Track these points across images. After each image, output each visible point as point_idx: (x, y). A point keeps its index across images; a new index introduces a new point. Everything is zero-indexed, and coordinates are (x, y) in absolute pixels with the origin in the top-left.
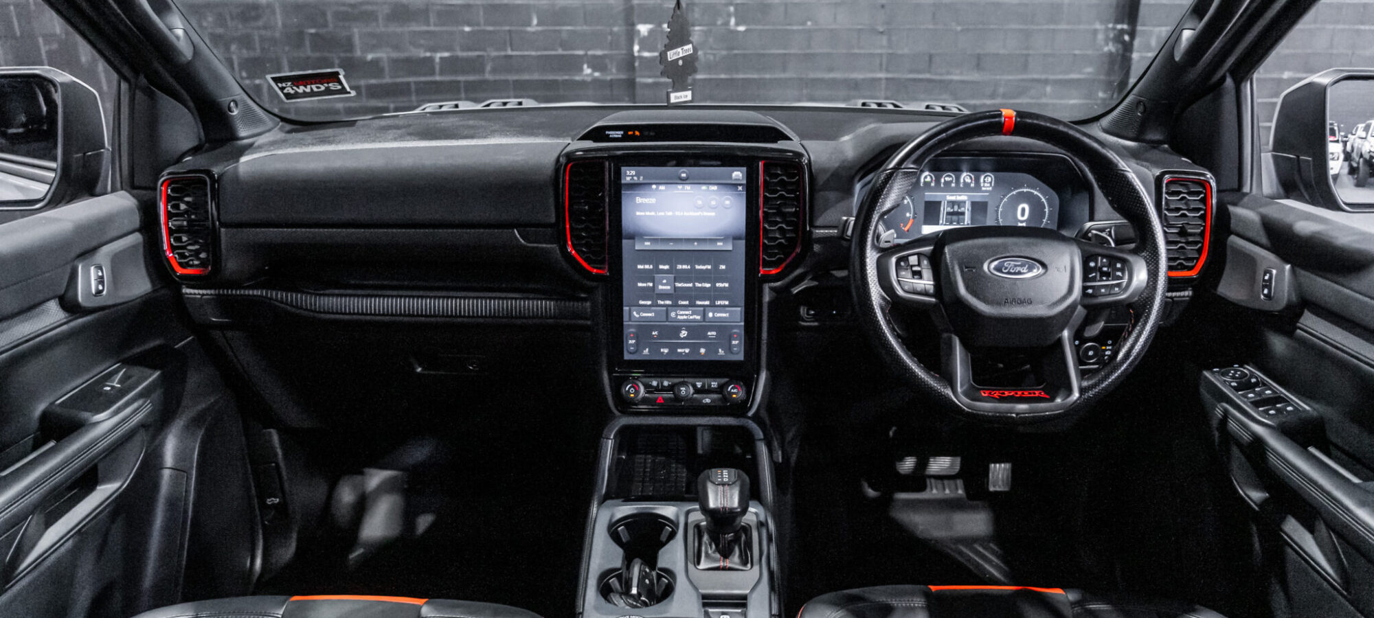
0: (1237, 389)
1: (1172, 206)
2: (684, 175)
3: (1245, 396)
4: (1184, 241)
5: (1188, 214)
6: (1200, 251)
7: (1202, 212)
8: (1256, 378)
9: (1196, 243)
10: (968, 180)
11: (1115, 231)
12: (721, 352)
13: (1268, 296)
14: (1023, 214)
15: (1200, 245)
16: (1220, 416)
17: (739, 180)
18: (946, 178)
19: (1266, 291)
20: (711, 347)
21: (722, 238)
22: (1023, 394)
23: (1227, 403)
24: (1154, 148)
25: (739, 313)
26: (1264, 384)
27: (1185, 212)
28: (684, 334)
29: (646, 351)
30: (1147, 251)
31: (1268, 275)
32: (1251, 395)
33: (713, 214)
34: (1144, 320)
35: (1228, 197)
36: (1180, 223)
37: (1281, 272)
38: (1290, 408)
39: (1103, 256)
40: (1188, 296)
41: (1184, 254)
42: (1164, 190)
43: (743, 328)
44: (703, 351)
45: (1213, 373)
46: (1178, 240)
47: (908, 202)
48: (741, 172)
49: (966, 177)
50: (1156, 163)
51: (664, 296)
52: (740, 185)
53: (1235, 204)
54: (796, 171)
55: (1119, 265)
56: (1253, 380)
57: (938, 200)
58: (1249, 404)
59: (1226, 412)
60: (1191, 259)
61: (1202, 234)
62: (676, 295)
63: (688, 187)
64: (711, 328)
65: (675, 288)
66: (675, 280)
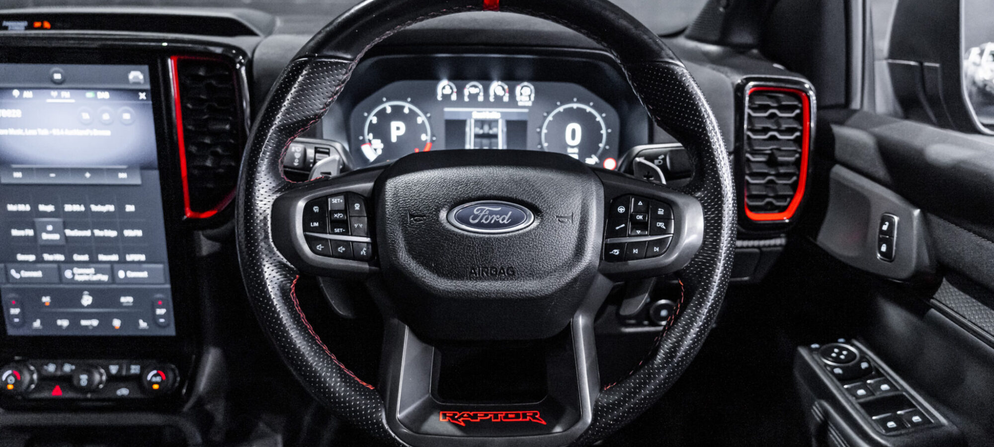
0: (842, 379)
1: (758, 126)
2: (57, 76)
3: (852, 392)
4: (773, 172)
5: (779, 137)
6: (794, 186)
7: (798, 134)
8: (868, 362)
9: (788, 176)
10: (500, 92)
11: (671, 159)
12: (143, 324)
13: (887, 255)
14: (573, 137)
15: (795, 178)
16: (818, 419)
17: (138, 83)
18: (472, 88)
19: (884, 248)
20: (128, 316)
21: (124, 167)
22: (506, 417)
23: (827, 401)
24: (742, 53)
25: (162, 273)
26: (879, 374)
27: (776, 133)
28: (87, 300)
29: (37, 324)
30: (706, 189)
31: (887, 223)
32: (861, 392)
33: (107, 133)
34: (698, 300)
35: (831, 114)
36: (768, 149)
37: (907, 219)
38: (916, 419)
39: (639, 197)
40: (780, 245)
41: (774, 190)
42: (747, 104)
43: (170, 293)
44: (117, 323)
45: (811, 351)
46: (766, 171)
47: (423, 122)
48: (142, 72)
49: (497, 88)
50: (738, 69)
51: (52, 248)
52: (142, 91)
53: (841, 123)
54: (227, 73)
55: (661, 212)
56: (864, 365)
57: (462, 118)
58: (858, 407)
59: (826, 414)
60: (784, 197)
61: (797, 163)
62: (69, 247)
63: (66, 94)
64: (127, 293)
65: (67, 239)
66: (66, 225)
